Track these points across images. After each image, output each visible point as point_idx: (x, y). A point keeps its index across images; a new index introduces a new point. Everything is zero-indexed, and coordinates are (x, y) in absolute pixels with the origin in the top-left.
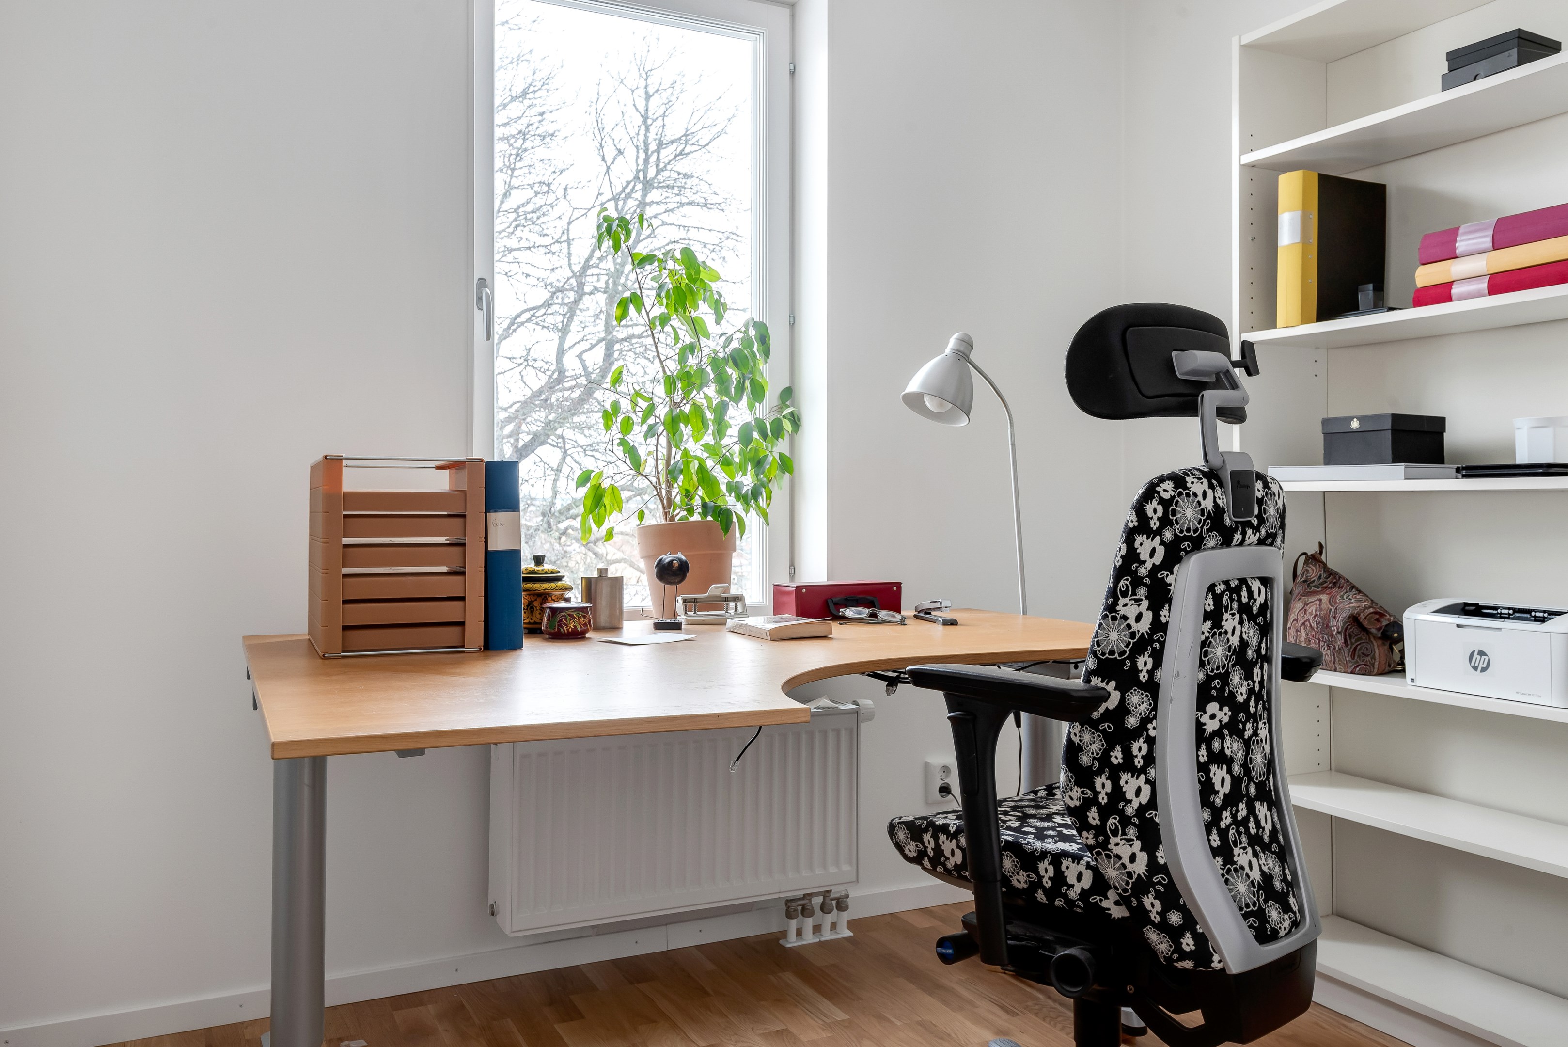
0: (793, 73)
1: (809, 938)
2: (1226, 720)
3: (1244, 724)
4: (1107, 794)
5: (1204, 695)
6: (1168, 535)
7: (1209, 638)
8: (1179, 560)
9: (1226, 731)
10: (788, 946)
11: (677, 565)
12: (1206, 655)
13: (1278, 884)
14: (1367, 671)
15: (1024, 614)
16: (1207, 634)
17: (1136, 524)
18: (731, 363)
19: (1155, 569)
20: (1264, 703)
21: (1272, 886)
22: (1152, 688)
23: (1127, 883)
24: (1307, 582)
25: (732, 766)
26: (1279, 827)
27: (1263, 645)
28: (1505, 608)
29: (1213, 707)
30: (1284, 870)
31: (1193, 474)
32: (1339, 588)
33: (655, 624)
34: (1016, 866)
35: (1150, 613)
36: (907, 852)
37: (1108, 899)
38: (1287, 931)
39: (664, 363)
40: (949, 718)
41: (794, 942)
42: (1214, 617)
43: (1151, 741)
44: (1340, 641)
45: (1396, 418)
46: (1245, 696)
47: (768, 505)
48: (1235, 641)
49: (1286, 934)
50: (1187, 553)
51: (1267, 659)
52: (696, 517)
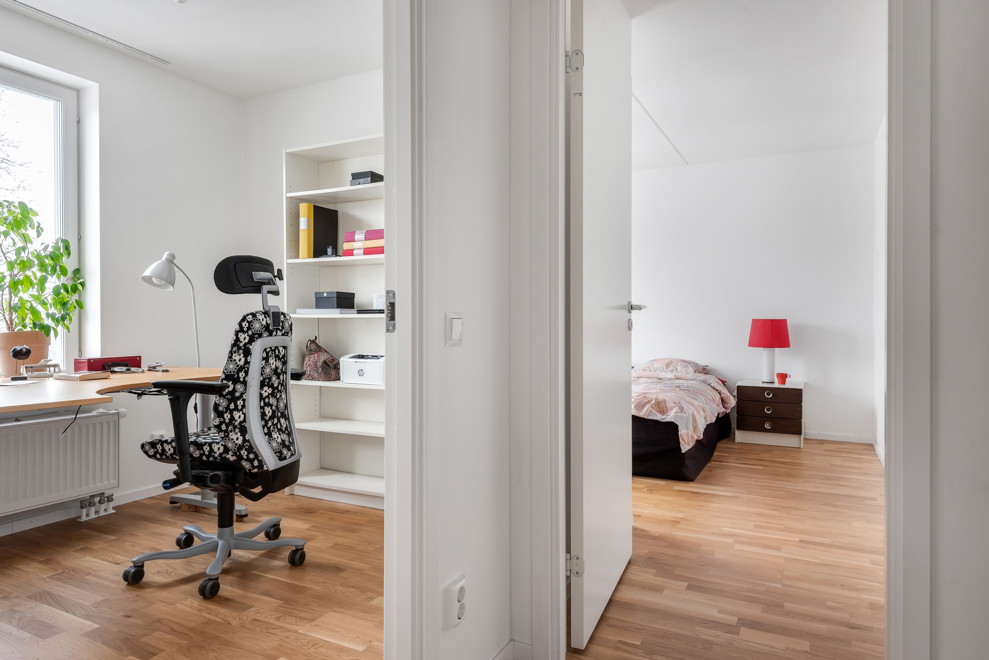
0: (78, 122)
1: (93, 516)
2: (270, 392)
3: (277, 394)
4: (228, 419)
5: (262, 385)
6: (250, 333)
7: (264, 366)
8: (254, 341)
9: (270, 396)
10: (82, 520)
11: (25, 351)
12: (263, 371)
13: (287, 443)
14: (329, 380)
15: (199, 367)
16: (264, 365)
17: (239, 329)
18: (49, 258)
19: (246, 344)
20: (284, 387)
21: (285, 444)
22: (245, 383)
23: (236, 447)
24: (310, 350)
25: (61, 435)
26: (288, 426)
27: (284, 368)
28: (370, 356)
29: (266, 388)
30: (289, 439)
31: (259, 313)
32: (321, 352)
33: (11, 378)
34: (195, 449)
35: (244, 358)
36: (150, 453)
37: (229, 454)
38: (289, 457)
39: (6, 255)
40: (169, 399)
41: (85, 519)
42: (266, 359)
43: (244, 400)
44: (320, 369)
45: (338, 293)
46: (277, 385)
47: (70, 323)
48: (273, 367)
49: (289, 458)
50: (257, 338)
51: (285, 373)
52: (28, 329)
